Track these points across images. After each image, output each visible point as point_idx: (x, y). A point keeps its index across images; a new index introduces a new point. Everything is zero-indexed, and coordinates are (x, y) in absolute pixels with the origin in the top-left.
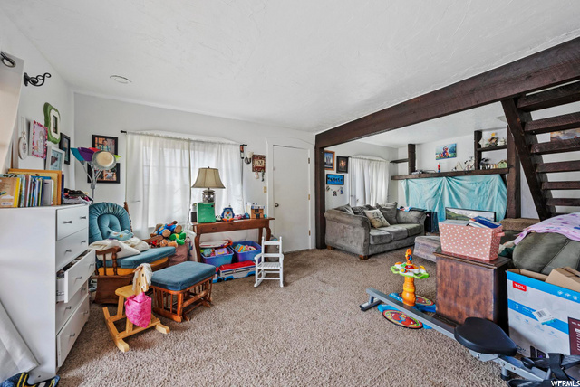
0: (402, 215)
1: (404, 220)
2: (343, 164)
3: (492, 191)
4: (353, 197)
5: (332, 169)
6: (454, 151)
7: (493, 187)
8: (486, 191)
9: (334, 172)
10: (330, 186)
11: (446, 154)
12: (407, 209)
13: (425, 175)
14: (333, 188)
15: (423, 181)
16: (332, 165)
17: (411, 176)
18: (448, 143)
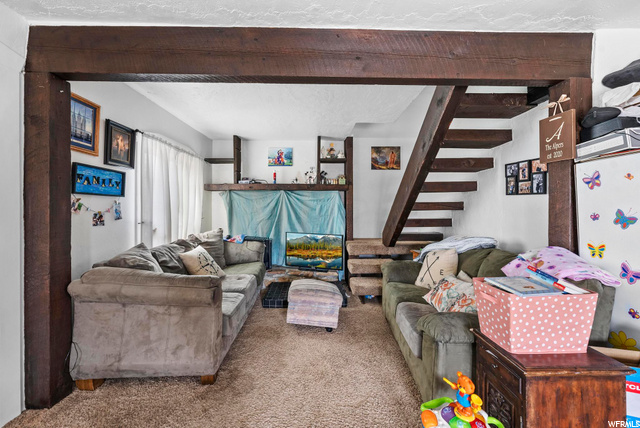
0: (233, 249)
1: (237, 259)
2: (121, 143)
3: (332, 209)
4: (146, 224)
5: (93, 150)
6: (290, 157)
7: (334, 206)
8: (327, 210)
9: (97, 161)
10: (85, 200)
11: (283, 159)
12: (238, 238)
13: (257, 186)
14: (93, 203)
15: (254, 195)
16: (91, 139)
17: (237, 187)
18: (283, 146)
